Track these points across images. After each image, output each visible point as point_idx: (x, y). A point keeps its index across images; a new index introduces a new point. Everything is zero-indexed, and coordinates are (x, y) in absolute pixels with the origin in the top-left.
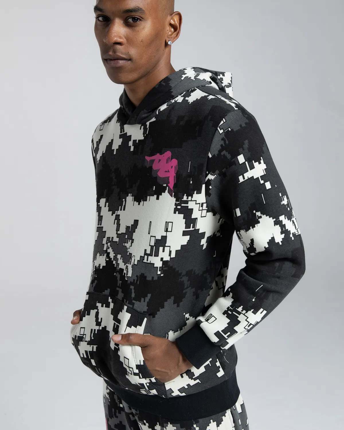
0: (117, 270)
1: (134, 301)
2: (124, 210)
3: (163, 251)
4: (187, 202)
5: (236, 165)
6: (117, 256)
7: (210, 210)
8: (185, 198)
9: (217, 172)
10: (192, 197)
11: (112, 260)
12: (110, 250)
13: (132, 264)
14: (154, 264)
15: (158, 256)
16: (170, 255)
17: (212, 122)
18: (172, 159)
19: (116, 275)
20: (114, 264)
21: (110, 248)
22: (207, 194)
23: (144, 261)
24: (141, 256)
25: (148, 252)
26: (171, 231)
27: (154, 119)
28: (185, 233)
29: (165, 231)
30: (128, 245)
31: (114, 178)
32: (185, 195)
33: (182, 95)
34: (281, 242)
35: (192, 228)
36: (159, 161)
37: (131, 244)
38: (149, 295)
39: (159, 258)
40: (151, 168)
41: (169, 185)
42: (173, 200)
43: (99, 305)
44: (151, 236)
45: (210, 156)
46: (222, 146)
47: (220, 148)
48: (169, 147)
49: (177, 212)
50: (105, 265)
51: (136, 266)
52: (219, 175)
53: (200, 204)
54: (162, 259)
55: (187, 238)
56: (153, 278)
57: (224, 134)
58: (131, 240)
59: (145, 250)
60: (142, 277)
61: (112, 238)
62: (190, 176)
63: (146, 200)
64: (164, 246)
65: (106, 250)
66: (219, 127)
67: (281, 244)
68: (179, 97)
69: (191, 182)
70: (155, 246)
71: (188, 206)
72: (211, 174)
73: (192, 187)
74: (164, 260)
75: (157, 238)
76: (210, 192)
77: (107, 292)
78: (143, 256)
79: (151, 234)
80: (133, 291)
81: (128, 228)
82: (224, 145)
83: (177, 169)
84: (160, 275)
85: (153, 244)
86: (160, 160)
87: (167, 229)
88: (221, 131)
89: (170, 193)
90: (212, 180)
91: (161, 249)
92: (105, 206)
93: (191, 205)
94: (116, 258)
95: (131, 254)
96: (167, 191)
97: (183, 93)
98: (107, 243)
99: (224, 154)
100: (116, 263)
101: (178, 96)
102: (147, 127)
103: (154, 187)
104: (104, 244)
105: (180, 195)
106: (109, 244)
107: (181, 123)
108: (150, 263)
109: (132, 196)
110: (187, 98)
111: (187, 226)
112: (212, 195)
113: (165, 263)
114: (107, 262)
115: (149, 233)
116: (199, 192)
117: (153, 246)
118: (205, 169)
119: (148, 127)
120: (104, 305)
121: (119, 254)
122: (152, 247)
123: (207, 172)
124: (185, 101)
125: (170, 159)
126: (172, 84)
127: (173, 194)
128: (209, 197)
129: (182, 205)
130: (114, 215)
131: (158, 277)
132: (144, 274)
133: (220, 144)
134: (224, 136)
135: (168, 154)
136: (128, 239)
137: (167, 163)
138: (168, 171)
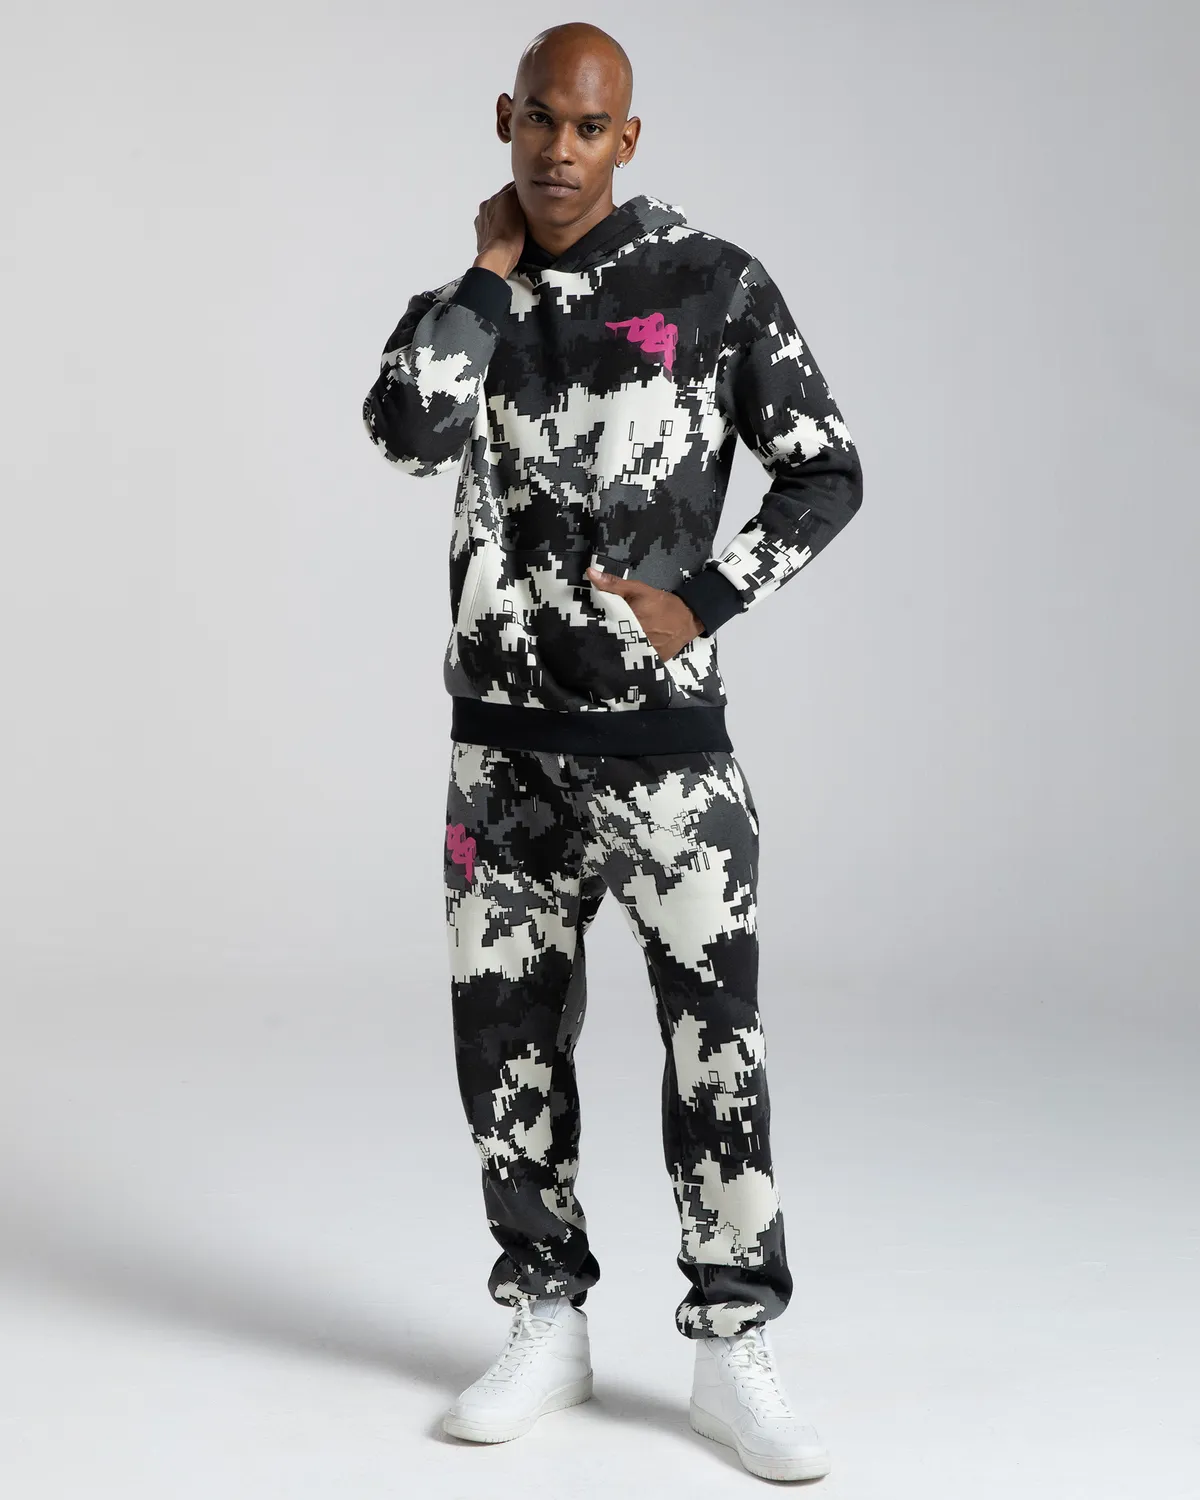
0: (564, 507)
1: (607, 546)
2: (565, 409)
3: (657, 466)
4: (694, 390)
5: (769, 336)
6: (559, 485)
7: (719, 405)
8: (692, 384)
9: (738, 345)
10: (700, 383)
11: (548, 493)
12: (539, 478)
13: (598, 491)
14: (641, 486)
15: (648, 474)
16: (666, 471)
18: (666, 324)
19: (562, 517)
20: (555, 500)
21: (539, 475)
22: (720, 379)
23: (621, 483)
24: (616, 476)
25: (631, 467)
28: (688, 438)
29: (660, 435)
30: (585, 464)
32: (692, 379)
33: (653, 232)
35: (697, 431)
36: (640, 329)
37: (594, 461)
38: (633, 534)
39: (651, 476)
41: (665, 364)
42: (672, 388)
44: (635, 444)
45: (729, 319)
46: (746, 306)
47: (743, 310)
48: (655, 307)
49: (680, 406)
50: (529, 504)
51: (608, 492)
52: (741, 350)
53: (708, 393)
54: (655, 478)
55: (690, 445)
56: (640, 507)
57: (748, 289)
58: (591, 457)
59: (625, 466)
60: (621, 507)
61: (541, 458)
62: (698, 349)
63: (618, 390)
64: (659, 458)
65: (528, 480)
66: (742, 278)
68: (651, 234)
69: (702, 360)
70: (642, 458)
71: (695, 397)
72: (728, 349)
73: (700, 367)
74: (658, 479)
75: (645, 446)
76: (724, 375)
77: (543, 546)
78: (620, 476)
79: (634, 441)
80: (606, 530)
81: (579, 437)
82: (750, 306)
83: (677, 338)
84: (652, 501)
85: (638, 455)
86: (641, 328)
87: (664, 431)
88: (745, 285)
89: (667, 376)
90: (730, 357)
91: (654, 462)
92: (508, 408)
93: (699, 395)
94: (556, 489)
95: (594, 477)
96: (661, 374)
97: (656, 229)
98: (526, 468)
99: (750, 321)
100: (558, 497)
101: (648, 233)
102: (598, 276)
103: (636, 368)
104: (520, 471)
105: (684, 378)
106: (533, 468)
108: (635, 485)
109: (582, 386)
111: (692, 427)
112: (725, 380)
113: (659, 484)
114: (533, 499)
115: (630, 440)
116: (710, 375)
117: (639, 459)
118: (721, 341)
121: (564, 482)
122: (637, 461)
123: (723, 346)
124: (663, 241)
125: (661, 323)
127: (673, 377)
128: (722, 382)
129: (688, 394)
130: (539, 421)
131: (648, 506)
132: (624, 502)
133: (744, 304)
134: (748, 292)
135: (658, 317)
136: (585, 454)
137: (657, 330)
138: (662, 343)
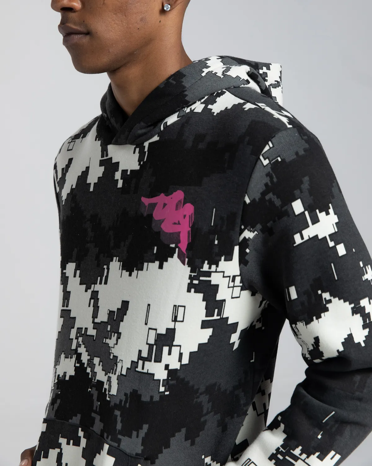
0: (93, 383)
1: (120, 436)
2: (106, 283)
3: (170, 353)
4: (208, 274)
5: (289, 216)
6: (93, 360)
7: (247, 287)
8: (206, 267)
9: (259, 226)
10: (217, 266)
11: (85, 366)
12: (82, 350)
13: (117, 374)
14: (153, 375)
15: (160, 361)
16: (180, 360)
17: (251, 147)
18: (184, 204)
19: (92, 392)
20: (89, 373)
21: (83, 346)
22: (243, 261)
23: (137, 369)
24: (132, 362)
25: (145, 354)
26: (183, 321)
27: (156, 138)
28: (205, 325)
29: (172, 321)
30: (111, 342)
31: (89, 230)
32: (206, 262)
33: (202, 101)
34: (364, 341)
35: (217, 315)
36: (164, 207)
37: (117, 341)
38: (146, 427)
39: (162, 365)
40: (150, 216)
41: (179, 245)
42: (186, 270)
43: (63, 441)
44: (150, 329)
45: (248, 200)
46: (266, 185)
47: (264, 188)
49: (193, 290)
50: (73, 373)
51: (124, 377)
52: (262, 231)
53: (229, 277)
54: (167, 367)
55: (209, 332)
56: (152, 397)
57: (270, 166)
58: (116, 335)
59: (140, 351)
60: (135, 396)
61: (86, 330)
62: (213, 231)
63: (142, 269)
64: (171, 346)
65: (76, 350)
66: (262, 155)
67: (363, 345)
68: (198, 103)
69: (216, 242)
70: (155, 344)
71: (210, 281)
72: (248, 230)
73: (216, 250)
74: (170, 368)
75: (159, 332)
76: (247, 258)
77: (76, 420)
78: (136, 361)
79: (149, 325)
80: (119, 419)
81: (111, 313)
82: (270, 184)
83: (193, 219)
84: (164, 392)
85: (152, 341)
86: (165, 205)
87: (176, 317)
88: (266, 162)
89: (181, 258)
90: (250, 240)
91: (166, 349)
92: (75, 276)
93: (215, 279)
94: (91, 363)
95: (116, 357)
96: (176, 255)
97: (204, 98)
98: (77, 338)
99: (270, 199)
100: (91, 371)
101: (195, 103)
102: (145, 151)
103: (156, 248)
104: (72, 339)
105: (198, 262)
106: (80, 339)
107: (201, 146)
108: (147, 373)
109: (119, 261)
110: (210, 107)
111: (209, 313)
112: (249, 264)
113: (172, 373)
114: (76, 369)
115: (146, 324)
116: (229, 258)
117: (153, 345)
118: (239, 220)
119: (146, 149)
120: (72, 442)
121: (96, 357)
122: (151, 346)
123: (243, 227)
124: (207, 111)
125: (181, 202)
126: (187, 83)
127: (187, 260)
128: (246, 266)
129: (201, 278)
130: (90, 291)
131: (160, 396)
132: (137, 391)
133: (264, 182)
134: (270, 170)
135: (179, 195)
136: (111, 331)
137: (177, 209)
138: (179, 223)
